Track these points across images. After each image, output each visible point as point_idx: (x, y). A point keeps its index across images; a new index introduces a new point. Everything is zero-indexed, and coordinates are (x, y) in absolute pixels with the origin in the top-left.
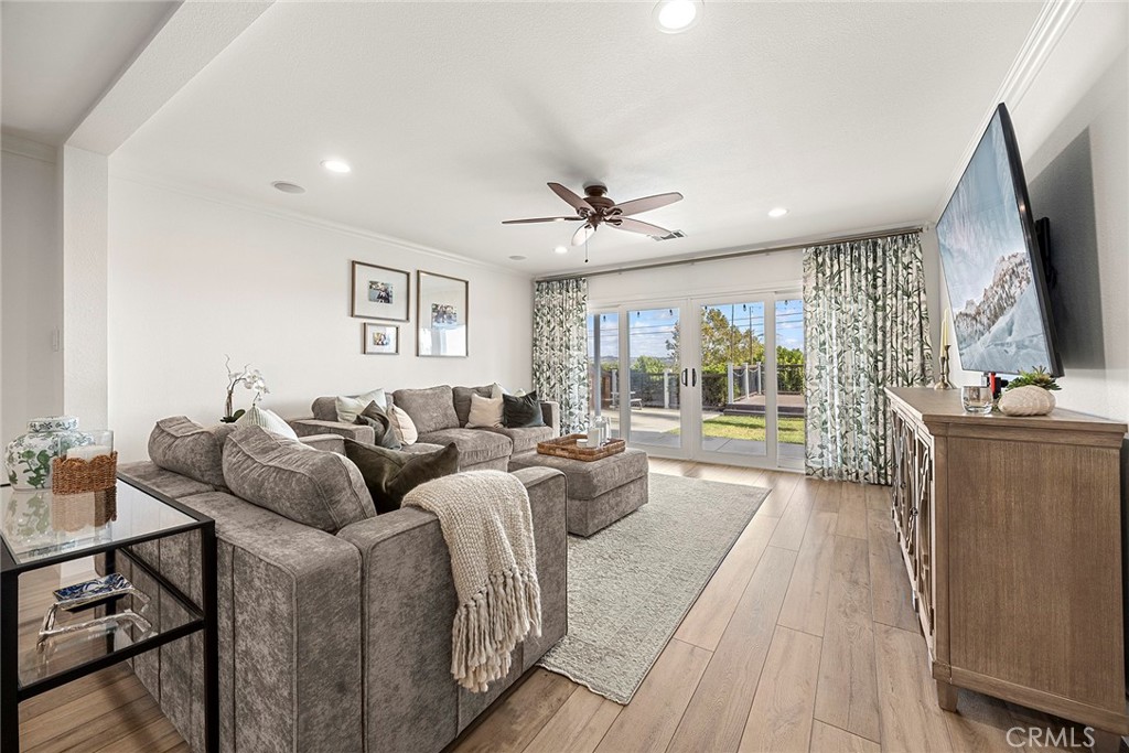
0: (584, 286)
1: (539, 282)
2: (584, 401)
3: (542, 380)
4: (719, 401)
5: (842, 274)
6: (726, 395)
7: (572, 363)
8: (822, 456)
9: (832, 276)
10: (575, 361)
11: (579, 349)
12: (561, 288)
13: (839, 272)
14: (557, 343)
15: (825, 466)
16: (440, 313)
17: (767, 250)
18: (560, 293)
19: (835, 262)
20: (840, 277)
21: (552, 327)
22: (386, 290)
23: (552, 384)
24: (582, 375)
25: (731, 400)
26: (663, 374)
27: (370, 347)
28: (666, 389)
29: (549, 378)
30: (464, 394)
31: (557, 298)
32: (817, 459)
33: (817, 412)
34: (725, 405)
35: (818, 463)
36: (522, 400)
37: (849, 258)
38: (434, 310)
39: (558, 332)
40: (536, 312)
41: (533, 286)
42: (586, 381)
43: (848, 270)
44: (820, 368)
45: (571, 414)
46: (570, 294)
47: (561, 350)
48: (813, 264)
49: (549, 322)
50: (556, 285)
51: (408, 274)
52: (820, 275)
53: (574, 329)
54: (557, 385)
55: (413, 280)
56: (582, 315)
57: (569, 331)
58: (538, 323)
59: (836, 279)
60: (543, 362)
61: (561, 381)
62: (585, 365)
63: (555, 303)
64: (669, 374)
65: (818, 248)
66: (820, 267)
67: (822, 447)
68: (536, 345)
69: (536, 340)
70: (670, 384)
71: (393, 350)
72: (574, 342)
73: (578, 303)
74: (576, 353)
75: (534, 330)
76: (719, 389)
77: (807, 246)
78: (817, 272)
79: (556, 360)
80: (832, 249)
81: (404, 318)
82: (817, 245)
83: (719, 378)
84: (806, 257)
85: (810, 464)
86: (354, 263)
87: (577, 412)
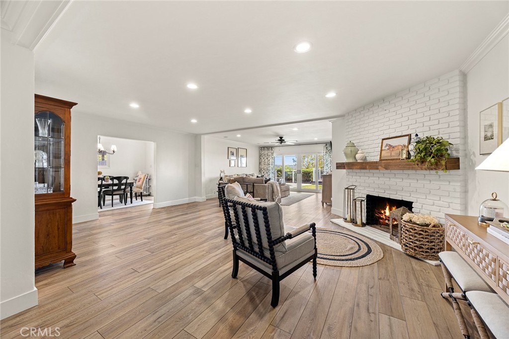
3: (262, 173)
7: (270, 168)
12: (267, 150)
14: (266, 163)
16: (242, 156)
22: (233, 153)
24: (273, 171)
26: (292, 172)
28: (293, 176)
29: (264, 172)
31: (266, 152)
39: (266, 161)
40: (260, 156)
41: (260, 149)
42: (274, 173)
46: (270, 151)
47: (267, 165)
49: (264, 158)
52: (327, 150)
53: (270, 160)
55: (237, 150)
56: (273, 157)
58: (261, 158)
60: (262, 168)
61: (267, 173)
62: (274, 169)
68: (260, 164)
69: (260, 162)
70: (294, 174)
71: (234, 166)
72: (271, 163)
73: (272, 153)
74: (271, 166)
75: (260, 160)
79: (266, 167)
81: (236, 158)
82: (326, 143)
83: (309, 173)
86: (228, 148)
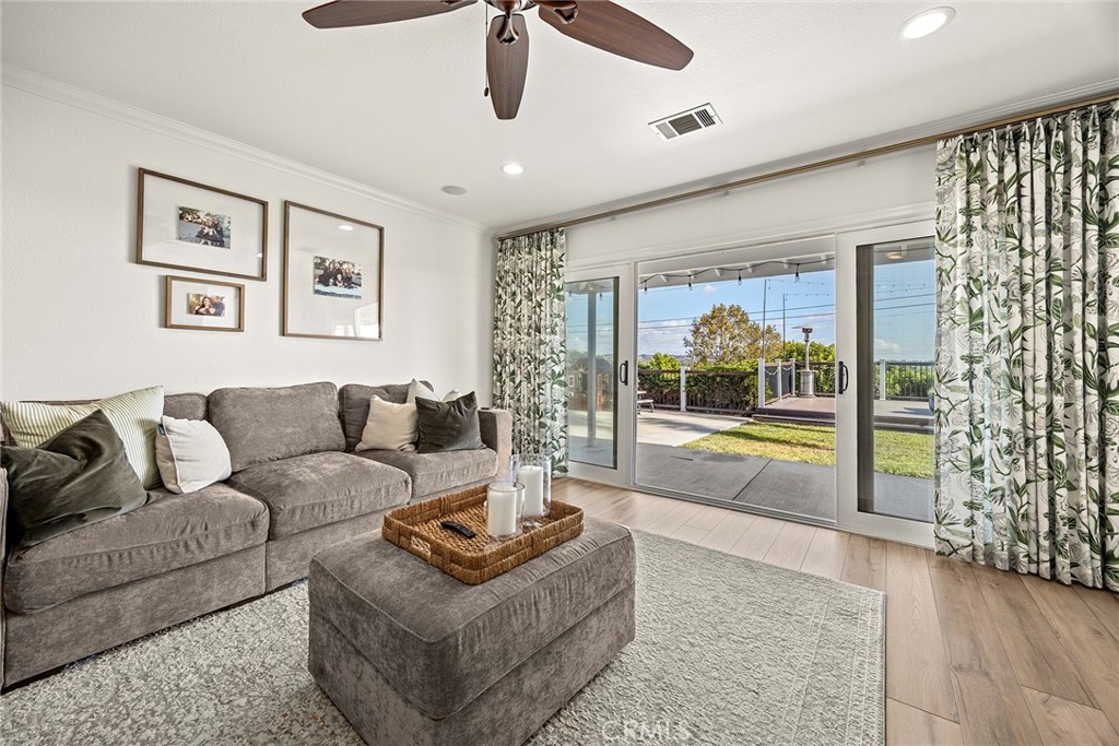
0: (561, 239)
1: (502, 240)
2: (559, 407)
3: (504, 375)
4: (747, 403)
5: (1026, 181)
6: (755, 397)
7: (544, 352)
8: (971, 522)
9: (1002, 187)
10: (548, 349)
11: (553, 332)
12: (531, 246)
13: (1018, 177)
14: (525, 323)
15: (979, 543)
17: (861, 155)
18: (530, 253)
19: (1009, 159)
20: (1020, 186)
21: (517, 300)
22: (215, 226)
23: (517, 381)
24: (557, 369)
25: (762, 403)
26: (679, 372)
27: (179, 314)
28: (683, 389)
29: (513, 373)
30: (356, 396)
31: (525, 260)
32: (960, 527)
33: (963, 440)
34: (754, 409)
35: (961, 534)
36: (447, 407)
37: (1042, 147)
38: (317, 266)
39: (525, 308)
40: (498, 280)
41: (494, 243)
42: (562, 378)
43: (1040, 172)
44: (971, 359)
45: (542, 425)
46: (543, 253)
47: (529, 334)
48: (960, 168)
49: (514, 294)
50: (524, 241)
51: (264, 204)
52: (975, 187)
53: (546, 304)
54: (524, 384)
55: (275, 215)
56: (557, 283)
57: (540, 306)
58: (500, 297)
59: (1012, 191)
60: (505, 350)
61: (528, 379)
62: (562, 355)
63: (523, 266)
64: (686, 372)
65: (972, 137)
66: (975, 172)
67: (972, 506)
68: (496, 328)
69: (497, 320)
70: (688, 382)
71: (232, 324)
72: (546, 322)
73: (553, 266)
74: (548, 338)
75: (495, 307)
76: (746, 390)
77: (947, 137)
78: (969, 182)
79: (523, 347)
80: (1002, 137)
81: (256, 273)
82: (968, 133)
84: (944, 156)
85: (944, 534)
86: (142, 173)
87: (549, 422)
